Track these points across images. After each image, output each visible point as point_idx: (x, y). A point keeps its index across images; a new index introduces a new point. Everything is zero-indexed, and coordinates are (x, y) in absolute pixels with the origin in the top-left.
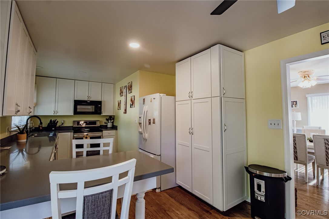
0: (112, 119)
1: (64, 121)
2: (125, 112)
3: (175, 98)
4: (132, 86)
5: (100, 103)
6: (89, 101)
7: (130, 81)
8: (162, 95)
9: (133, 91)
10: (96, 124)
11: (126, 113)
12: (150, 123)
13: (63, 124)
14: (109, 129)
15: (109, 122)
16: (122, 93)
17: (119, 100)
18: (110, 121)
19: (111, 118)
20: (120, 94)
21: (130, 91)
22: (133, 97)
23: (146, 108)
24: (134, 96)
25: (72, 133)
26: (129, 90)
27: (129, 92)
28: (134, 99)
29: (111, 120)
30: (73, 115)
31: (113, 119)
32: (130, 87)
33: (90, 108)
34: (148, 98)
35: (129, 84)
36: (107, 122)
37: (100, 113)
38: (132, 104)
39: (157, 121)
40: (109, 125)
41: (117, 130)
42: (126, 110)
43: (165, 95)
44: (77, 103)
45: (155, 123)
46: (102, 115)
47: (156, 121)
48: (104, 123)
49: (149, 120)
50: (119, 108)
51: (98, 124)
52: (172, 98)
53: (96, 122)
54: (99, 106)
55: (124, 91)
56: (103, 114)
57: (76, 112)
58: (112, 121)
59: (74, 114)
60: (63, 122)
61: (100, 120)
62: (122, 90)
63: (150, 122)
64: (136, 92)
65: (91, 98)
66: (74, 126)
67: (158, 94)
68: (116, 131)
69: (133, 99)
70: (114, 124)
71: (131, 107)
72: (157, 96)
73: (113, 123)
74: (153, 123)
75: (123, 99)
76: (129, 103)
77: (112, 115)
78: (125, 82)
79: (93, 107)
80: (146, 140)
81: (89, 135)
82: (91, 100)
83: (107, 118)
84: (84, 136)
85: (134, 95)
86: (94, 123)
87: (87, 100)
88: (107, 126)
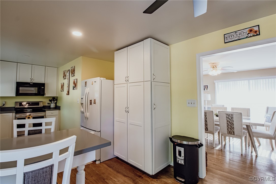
0: (55, 100)
1: (5, 102)
2: (68, 94)
3: (114, 82)
4: (74, 70)
5: (43, 85)
6: (31, 83)
7: (73, 66)
8: (102, 78)
9: (75, 74)
10: (39, 105)
11: (69, 95)
12: (91, 104)
13: (4, 105)
14: (52, 109)
15: (52, 103)
16: (65, 76)
17: (62, 82)
18: (53, 102)
19: (54, 99)
20: (64, 77)
21: (73, 74)
22: (76, 80)
23: (87, 90)
24: (77, 79)
25: (14, 114)
26: (72, 74)
27: (72, 75)
28: (77, 82)
29: (54, 101)
30: (15, 96)
31: (57, 100)
32: (73, 71)
33: (34, 90)
34: (90, 81)
35: (72, 69)
36: (50, 103)
37: (43, 95)
38: (74, 86)
39: (98, 101)
40: (53, 105)
41: (60, 110)
42: (68, 92)
43: (105, 79)
44: (19, 85)
45: (95, 104)
46: (45, 96)
47: (96, 101)
48: (47, 103)
49: (90, 100)
50: (62, 90)
51: (41, 105)
52: (112, 81)
53: (39, 103)
54: (42, 88)
55: (67, 74)
56: (47, 95)
57: (18, 94)
58: (55, 102)
59: (16, 96)
60: (4, 103)
61: (43, 101)
62: (65, 73)
63: (91, 102)
64: (78, 75)
65: (34, 80)
66: (17, 107)
67: (99, 78)
68: (59, 111)
69: (76, 82)
70: (57, 105)
71: (73, 89)
72: (98, 79)
73: (56, 103)
74: (94, 103)
75: (66, 82)
76: (72, 85)
77: (56, 96)
78: (68, 67)
79: (36, 89)
80: (88, 118)
81: (32, 115)
82: (34, 82)
83: (51, 99)
84: (26, 117)
85: (76, 78)
86: (37, 103)
87: (30, 82)
88: (50, 106)
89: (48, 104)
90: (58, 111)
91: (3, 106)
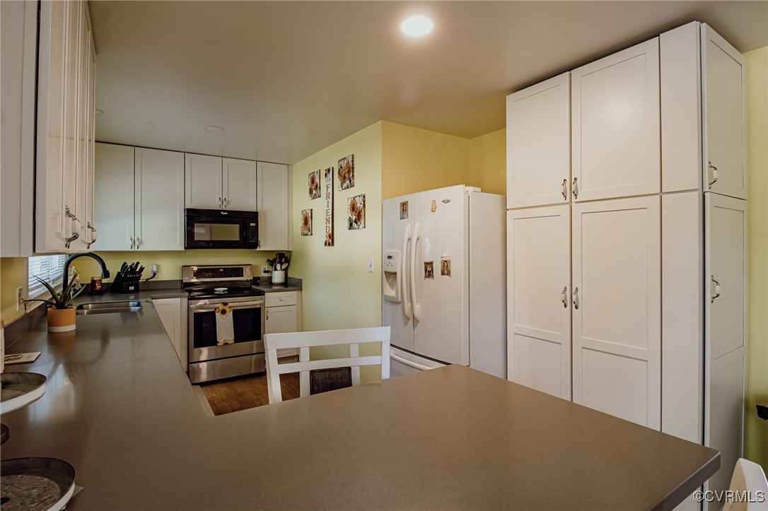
0: (283, 260)
1: (158, 266)
2: (330, 241)
3: (505, 201)
4: (353, 168)
5: (254, 216)
6: (224, 211)
7: (347, 154)
8: (470, 189)
9: (356, 181)
10: (242, 276)
11: (333, 245)
12: (429, 273)
13: (155, 274)
14: (276, 288)
15: (276, 270)
16: (317, 187)
17: (307, 208)
18: (278, 266)
19: (282, 258)
20: (311, 192)
21: (348, 182)
22: (361, 199)
23: (411, 227)
24: (364, 196)
25: (185, 300)
26: (343, 179)
27: (345, 185)
28: (364, 205)
29: (281, 264)
30: (183, 249)
31: (288, 261)
32: (349, 172)
33: (233, 232)
34: (420, 201)
35: (344, 164)
36: (270, 268)
37: (255, 245)
38: (354, 218)
39: (457, 267)
40: (278, 277)
41: (301, 290)
42: (332, 236)
43: (479, 189)
44: (194, 217)
45: (448, 274)
46: (258, 249)
47: (453, 268)
48: (262, 271)
49: (426, 264)
50: (306, 232)
51: (247, 276)
52: (497, 197)
53: (242, 268)
54: (252, 224)
55: (324, 183)
56: (262, 248)
57: (191, 243)
58: (284, 266)
59: (185, 248)
60: (155, 269)
61: (250, 263)
62: (317, 180)
63: (429, 269)
64: (368, 182)
65: (228, 203)
66: (186, 280)
67: (462, 186)
68: (300, 292)
69: (359, 205)
70: (289, 275)
71: (351, 227)
72: (458, 193)
73: (286, 270)
74: (443, 273)
75: (320, 207)
76: (343, 214)
77: (286, 249)
78: (330, 158)
80: (415, 321)
81: (230, 305)
82: (230, 208)
83: (271, 259)
84: (216, 309)
85: (363, 193)
86: (237, 271)
87: (218, 208)
88: (271, 278)
89: (265, 272)
90: (296, 292)
91: (152, 277)
